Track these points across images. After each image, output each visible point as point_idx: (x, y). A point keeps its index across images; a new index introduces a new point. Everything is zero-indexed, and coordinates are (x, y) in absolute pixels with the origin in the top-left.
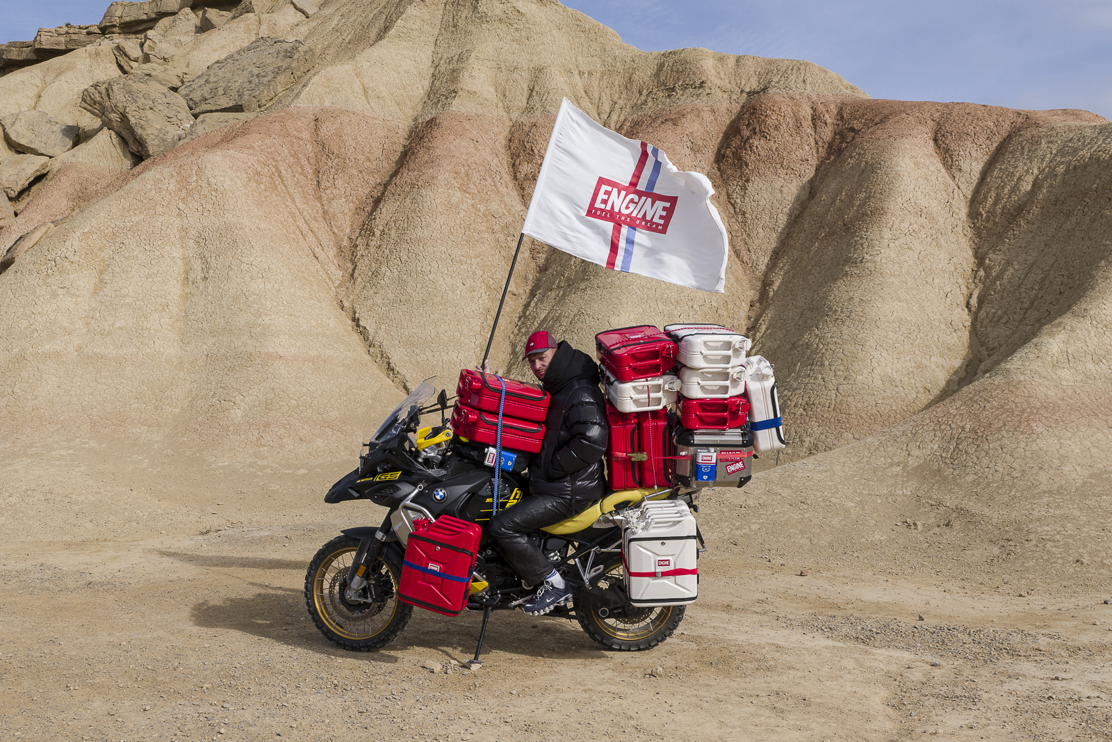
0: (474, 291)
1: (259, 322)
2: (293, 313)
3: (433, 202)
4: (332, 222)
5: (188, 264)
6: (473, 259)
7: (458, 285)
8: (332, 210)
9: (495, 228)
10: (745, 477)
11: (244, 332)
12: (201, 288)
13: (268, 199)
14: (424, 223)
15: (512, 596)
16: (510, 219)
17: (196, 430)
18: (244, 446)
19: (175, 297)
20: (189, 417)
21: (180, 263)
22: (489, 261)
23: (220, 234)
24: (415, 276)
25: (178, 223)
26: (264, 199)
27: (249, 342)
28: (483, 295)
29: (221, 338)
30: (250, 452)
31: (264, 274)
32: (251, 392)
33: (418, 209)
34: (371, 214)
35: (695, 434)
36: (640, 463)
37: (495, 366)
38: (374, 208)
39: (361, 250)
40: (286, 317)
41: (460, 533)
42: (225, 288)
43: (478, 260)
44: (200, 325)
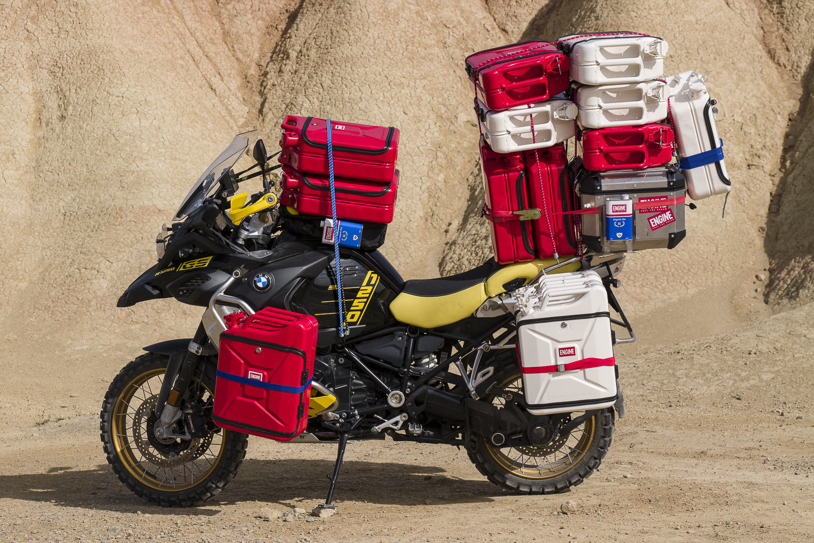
0: (420, 121)
1: (133, 168)
2: (177, 156)
3: (364, 10)
4: (235, 46)
5: (40, 101)
6: (418, 81)
7: (398, 114)
8: (234, 30)
9: (448, 41)
10: (676, 231)
11: (112, 182)
12: (57, 130)
13: (146, 15)
14: (352, 38)
15: (376, 418)
16: (469, 29)
17: (47, 308)
18: (109, 324)
19: (24, 143)
20: (39, 293)
21: (30, 99)
22: (440, 83)
23: (82, 60)
24: (341, 106)
25: (26, 48)
26: (140, 15)
27: (119, 194)
28: (432, 126)
29: (82, 191)
30: (117, 331)
31: (139, 109)
32: (120, 256)
33: (344, 20)
34: (285, 32)
35: (603, 177)
36: (533, 222)
37: (449, 216)
38: (289, 25)
39: (272, 78)
40: (168, 161)
41: (286, 326)
42: (88, 128)
43: (425, 82)
44: (56, 177)
